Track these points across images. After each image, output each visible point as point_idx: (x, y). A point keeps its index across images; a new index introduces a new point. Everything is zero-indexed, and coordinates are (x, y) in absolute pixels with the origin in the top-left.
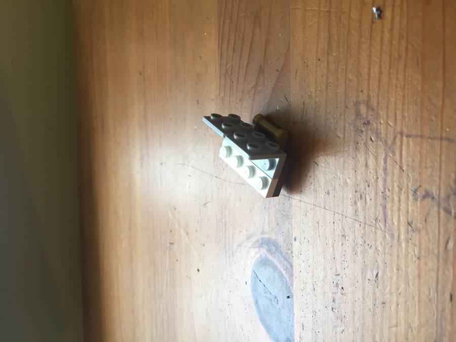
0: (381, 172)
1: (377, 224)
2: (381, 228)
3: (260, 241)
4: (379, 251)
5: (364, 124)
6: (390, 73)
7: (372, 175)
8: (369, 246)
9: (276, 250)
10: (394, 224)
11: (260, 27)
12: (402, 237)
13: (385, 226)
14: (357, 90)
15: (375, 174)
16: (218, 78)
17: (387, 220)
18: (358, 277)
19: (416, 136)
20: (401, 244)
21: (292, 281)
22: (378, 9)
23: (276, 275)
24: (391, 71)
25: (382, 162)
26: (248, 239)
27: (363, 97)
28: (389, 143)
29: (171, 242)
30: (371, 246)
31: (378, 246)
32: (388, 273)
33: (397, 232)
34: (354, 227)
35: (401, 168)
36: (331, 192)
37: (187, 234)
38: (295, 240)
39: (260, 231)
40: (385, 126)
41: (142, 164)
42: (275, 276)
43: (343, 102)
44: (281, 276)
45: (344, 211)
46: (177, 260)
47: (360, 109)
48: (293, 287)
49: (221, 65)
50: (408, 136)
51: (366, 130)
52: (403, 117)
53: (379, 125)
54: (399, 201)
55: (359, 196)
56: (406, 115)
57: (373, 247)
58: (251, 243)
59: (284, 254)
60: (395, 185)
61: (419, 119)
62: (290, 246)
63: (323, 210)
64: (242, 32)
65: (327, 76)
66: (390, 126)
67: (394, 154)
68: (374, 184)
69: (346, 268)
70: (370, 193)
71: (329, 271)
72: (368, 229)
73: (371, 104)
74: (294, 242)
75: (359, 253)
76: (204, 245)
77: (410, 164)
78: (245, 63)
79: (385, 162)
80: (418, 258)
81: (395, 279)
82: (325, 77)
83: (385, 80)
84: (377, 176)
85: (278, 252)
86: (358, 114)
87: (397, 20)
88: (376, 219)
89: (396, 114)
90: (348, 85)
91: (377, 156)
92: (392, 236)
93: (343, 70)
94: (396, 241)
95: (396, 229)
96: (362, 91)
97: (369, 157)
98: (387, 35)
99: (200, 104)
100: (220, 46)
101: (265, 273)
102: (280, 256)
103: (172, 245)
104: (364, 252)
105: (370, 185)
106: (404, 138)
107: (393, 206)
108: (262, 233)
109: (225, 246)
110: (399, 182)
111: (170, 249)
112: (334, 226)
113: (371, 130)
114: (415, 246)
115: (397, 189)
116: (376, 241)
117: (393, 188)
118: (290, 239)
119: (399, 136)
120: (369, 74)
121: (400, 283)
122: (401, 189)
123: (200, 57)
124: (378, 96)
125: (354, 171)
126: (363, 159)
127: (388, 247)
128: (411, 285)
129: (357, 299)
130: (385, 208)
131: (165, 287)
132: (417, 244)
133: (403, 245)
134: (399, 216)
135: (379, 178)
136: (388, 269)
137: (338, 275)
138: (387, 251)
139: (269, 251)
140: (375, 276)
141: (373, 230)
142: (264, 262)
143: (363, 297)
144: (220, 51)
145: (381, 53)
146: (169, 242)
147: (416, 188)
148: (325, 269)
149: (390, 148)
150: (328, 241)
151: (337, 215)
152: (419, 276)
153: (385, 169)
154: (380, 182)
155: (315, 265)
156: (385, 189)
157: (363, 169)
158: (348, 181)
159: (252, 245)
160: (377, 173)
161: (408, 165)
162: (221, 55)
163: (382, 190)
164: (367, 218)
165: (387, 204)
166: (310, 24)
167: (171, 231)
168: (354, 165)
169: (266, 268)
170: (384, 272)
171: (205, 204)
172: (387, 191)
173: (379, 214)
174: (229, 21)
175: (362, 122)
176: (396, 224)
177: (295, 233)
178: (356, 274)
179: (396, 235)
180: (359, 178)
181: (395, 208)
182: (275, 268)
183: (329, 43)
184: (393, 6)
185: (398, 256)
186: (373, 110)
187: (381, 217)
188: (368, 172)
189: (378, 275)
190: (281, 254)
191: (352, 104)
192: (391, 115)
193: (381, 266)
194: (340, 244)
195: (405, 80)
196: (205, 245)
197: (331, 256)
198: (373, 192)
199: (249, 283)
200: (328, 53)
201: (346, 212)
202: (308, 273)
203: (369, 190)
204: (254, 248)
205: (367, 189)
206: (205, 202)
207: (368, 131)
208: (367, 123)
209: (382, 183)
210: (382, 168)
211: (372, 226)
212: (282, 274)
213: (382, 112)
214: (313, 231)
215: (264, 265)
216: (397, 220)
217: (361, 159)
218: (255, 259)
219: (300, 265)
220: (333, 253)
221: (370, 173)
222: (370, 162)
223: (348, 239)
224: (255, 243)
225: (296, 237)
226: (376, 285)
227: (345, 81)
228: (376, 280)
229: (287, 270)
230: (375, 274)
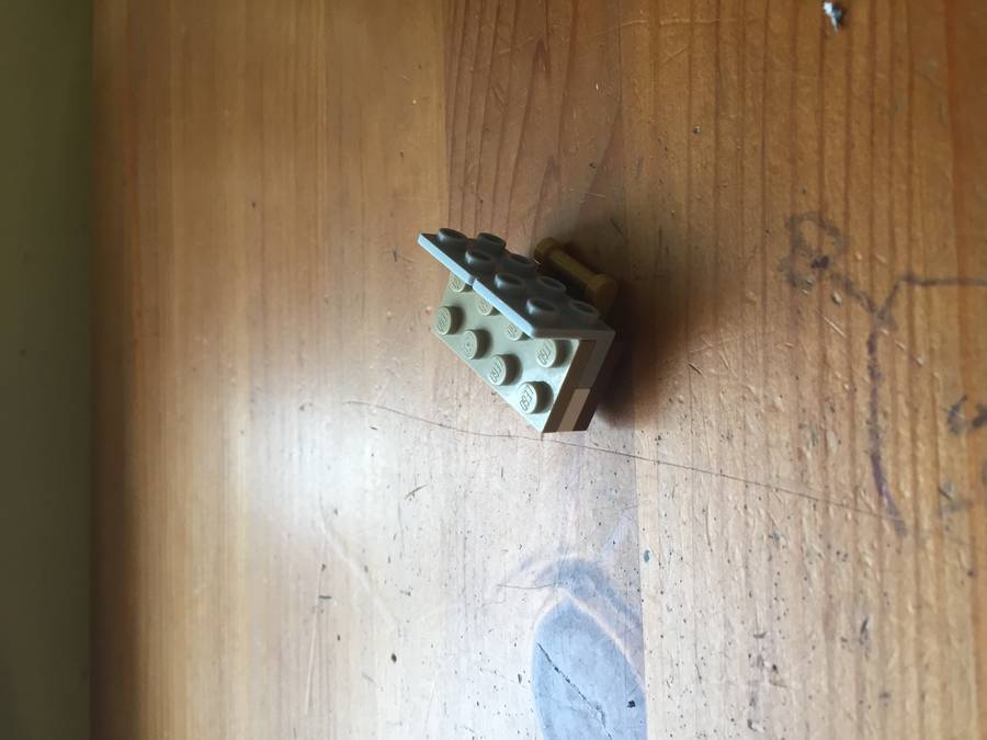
0: (862, 374)
1: (859, 500)
2: (870, 509)
3: (556, 570)
4: (867, 564)
5: (815, 265)
6: (872, 143)
7: (839, 384)
8: (841, 556)
9: (597, 587)
10: (901, 495)
11: (548, 72)
12: (926, 524)
13: (880, 503)
14: (793, 191)
15: (847, 379)
16: (447, 196)
17: (884, 488)
18: (814, 637)
19: (948, 282)
20: (924, 542)
21: (642, 664)
22: (835, 8)
23: (599, 652)
24: (875, 139)
25: (865, 350)
26: (523, 567)
27: (808, 205)
28: (880, 301)
29: (324, 595)
30: (846, 556)
31: (864, 553)
32: (893, 619)
33: (912, 515)
34: (800, 512)
35: (912, 359)
36: (737, 434)
37: (366, 569)
38: (647, 558)
39: (556, 544)
40: (867, 264)
41: (252, 412)
42: (595, 655)
43: (759, 220)
44: (611, 651)
45: (770, 477)
46: (339, 638)
47: (801, 234)
48: (643, 677)
49: (452, 166)
50: (928, 284)
51: (820, 279)
52: (911, 240)
53: (852, 264)
54: (914, 438)
55: (809, 435)
56: (919, 234)
57: (851, 557)
58: (532, 578)
59: (617, 597)
60: (901, 399)
61: (951, 242)
62: (633, 575)
63: (716, 480)
64: (505, 88)
65: (716, 165)
66: (881, 263)
67: (893, 327)
68: (847, 405)
69: (782, 615)
70: (837, 427)
71: (738, 628)
72: (835, 514)
73: (830, 217)
74: (643, 562)
75: (814, 575)
76: (409, 594)
77: (936, 347)
78: (514, 157)
79: (872, 348)
80: (971, 574)
81: (911, 632)
82: (711, 169)
83: (861, 158)
84: (852, 383)
85: (602, 592)
86: (797, 243)
87: (883, 26)
88: (855, 490)
89: (892, 234)
90: (771, 181)
91: (850, 336)
92: (900, 528)
93: (755, 148)
94: (909, 539)
95: (910, 507)
96: (804, 192)
97: (830, 343)
98: (861, 60)
99: (400, 260)
100: (452, 126)
101: (568, 649)
102: (609, 603)
103: (325, 601)
104: (828, 575)
105: (837, 407)
106: (918, 290)
107: (897, 453)
108: (561, 549)
109: (464, 590)
110: (912, 394)
111: (322, 611)
112: (746, 513)
113: (831, 277)
114: (960, 542)
115: (905, 411)
116: (857, 542)
117: (895, 407)
118: (631, 557)
119: (903, 286)
120: (821, 152)
121: (926, 641)
122: (916, 410)
123: (402, 154)
124: (846, 200)
125: (793, 378)
126: (816, 348)
127: (889, 552)
128: (955, 644)
129: (813, 693)
130: (875, 459)
131: (305, 709)
132: (966, 538)
133: (930, 545)
134: (915, 474)
135: (858, 388)
136: (894, 607)
137: (762, 636)
138: (887, 563)
139: (579, 592)
140: (858, 630)
141: (850, 516)
142: (565, 622)
143: (830, 686)
144: (450, 136)
145: (849, 103)
146: (317, 596)
147: (953, 403)
148: (727, 624)
149: (881, 315)
150: (734, 553)
151: (753, 490)
152: (976, 619)
153: (873, 367)
154: (862, 397)
155: (699, 615)
156: (874, 412)
157: (815, 372)
158: (778, 401)
159: (534, 582)
160: (851, 377)
161: (931, 351)
162: (453, 146)
163: (868, 416)
164: (832, 487)
165: (882, 450)
166: (670, 55)
167: (324, 567)
168: (792, 365)
169: (570, 637)
170: (883, 612)
171: (413, 493)
172: (880, 417)
173: (863, 474)
174: (472, 68)
175: (809, 261)
176: (908, 494)
177: (646, 543)
178: (809, 629)
179: (909, 522)
180: (806, 393)
181: (904, 456)
182: (595, 633)
183: (719, 95)
185: (917, 573)
186: (834, 232)
187: (868, 479)
188: (830, 376)
189: (868, 627)
190: (611, 594)
191: (781, 224)
192: (882, 238)
193: (874, 600)
194: (765, 556)
195: (910, 155)
196: (412, 594)
197: (741, 591)
198: (846, 424)
199: (526, 677)
200: (717, 114)
201: (778, 476)
202: (682, 637)
203: (835, 420)
204: (540, 588)
205: (829, 418)
206: (414, 488)
207: (824, 282)
208: (822, 264)
209: (868, 399)
210: (866, 364)
211: (847, 506)
212: (614, 645)
213: (858, 235)
214: (694, 532)
215: (566, 627)
216: (909, 486)
217: (810, 348)
218: (542, 615)
219: (660, 619)
220: (747, 582)
221: (835, 377)
222: (835, 353)
223: (784, 543)
224: (541, 577)
225: (647, 552)
226: (863, 652)
227: (763, 173)
228: (863, 640)
229: (628, 635)
230: (859, 623)
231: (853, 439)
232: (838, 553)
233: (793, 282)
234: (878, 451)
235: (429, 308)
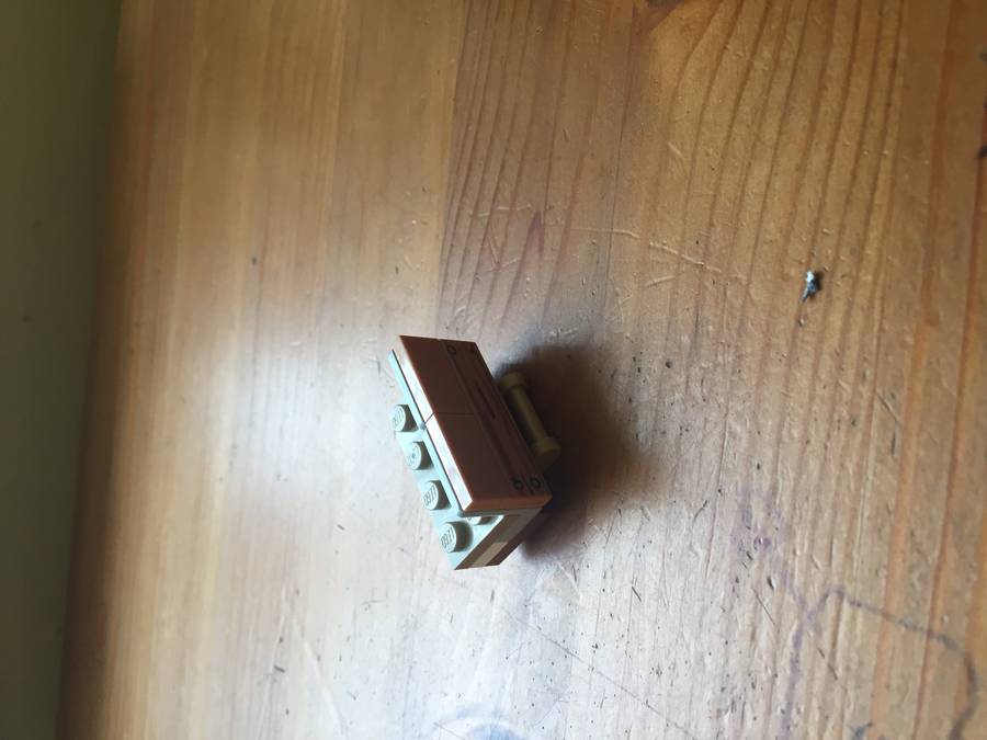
0: (784, 662)
3: (488, 731)
5: (758, 542)
6: (826, 448)
7: (763, 664)
11: (541, 249)
14: (748, 461)
15: (770, 663)
19: (872, 609)
24: (829, 444)
25: (790, 642)
26: (459, 716)
27: (760, 482)
28: (812, 604)
29: (278, 665)
35: (832, 669)
36: (665, 672)
37: (319, 659)
39: (491, 706)
40: (805, 562)
41: (231, 464)
43: (714, 477)
45: (690, 725)
46: (287, 712)
47: (750, 506)
49: (441, 302)
50: (856, 604)
51: (761, 559)
52: (848, 557)
53: (792, 556)
55: (729, 703)
56: (855, 554)
58: (465, 729)
60: (815, 704)
61: (883, 572)
63: (642, 708)
64: (499, 245)
66: (816, 566)
67: (819, 631)
68: (767, 686)
70: (755, 705)
73: (778, 503)
76: (355, 698)
77: (853, 666)
79: (797, 644)
84: (774, 669)
87: (854, 335)
89: (831, 544)
90: (729, 443)
91: (780, 624)
96: (759, 467)
99: (382, 374)
100: (446, 262)
103: (279, 673)
105: (758, 686)
106: (846, 605)
108: (495, 714)
109: (404, 715)
110: (824, 700)
111: (275, 681)
113: (771, 560)
115: (816, 716)
117: (808, 708)
119: (833, 596)
120: (778, 436)
122: (827, 717)
123: (397, 269)
124: (794, 492)
125: (723, 640)
126: (747, 622)
135: (779, 674)
144: (443, 271)
145: (812, 398)
146: (273, 664)
147: (860, 725)
149: (811, 616)
151: (673, 730)
153: (795, 662)
154: (781, 684)
156: (789, 704)
157: (744, 644)
158: (708, 659)
160: (775, 662)
161: (847, 669)
162: (445, 281)
163: (784, 707)
166: (656, 280)
167: (281, 640)
168: (724, 627)
171: (369, 605)
172: (794, 711)
174: (471, 212)
175: (754, 536)
180: (733, 662)
183: (694, 338)
184: (850, 304)
186: (780, 517)
188: (756, 653)
191: (732, 488)
192: (822, 542)
195: (859, 475)
196: (358, 699)
198: (762, 702)
200: (690, 358)
201: (696, 728)
203: (754, 696)
205: (750, 693)
206: (370, 599)
207: (765, 562)
208: (764, 544)
209: (786, 689)
210: (789, 656)
213: (800, 532)
221: (760, 657)
222: (763, 633)
224: (474, 732)
227: (723, 433)
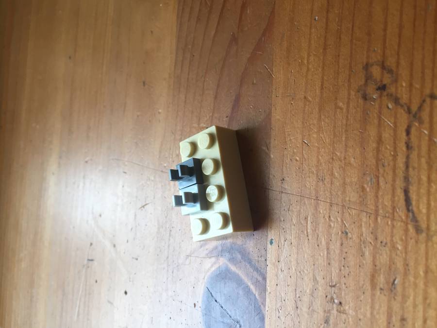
0: (401, 146)
1: (395, 214)
2: (402, 218)
3: (220, 248)
4: (398, 249)
5: (379, 89)
6: (414, 26)
7: (388, 151)
8: (383, 244)
9: (242, 258)
10: (420, 211)
12: (434, 227)
13: (407, 216)
14: (368, 50)
15: (392, 149)
17: (410, 208)
18: (364, 287)
20: (432, 237)
21: (265, 300)
23: (241, 292)
24: (416, 23)
25: (404, 134)
27: (376, 57)
28: (414, 108)
29: (90, 258)
30: (386, 244)
31: (397, 242)
32: (412, 279)
33: (426, 222)
34: (361, 220)
35: (431, 139)
36: (327, 179)
37: (114, 246)
38: (271, 243)
40: (408, 88)
41: (59, 163)
42: (238, 294)
43: (348, 65)
44: (248, 291)
45: (345, 201)
46: (96, 282)
47: (371, 73)
48: (265, 306)
49: (179, 38)
51: (381, 96)
52: (434, 75)
53: (400, 88)
54: (429, 182)
55: (369, 179)
57: (389, 244)
58: (206, 252)
59: (253, 263)
60: (423, 160)
62: (263, 252)
63: (314, 202)
65: (325, 37)
66: (416, 88)
67: (421, 122)
68: (392, 163)
69: (347, 275)
70: (385, 175)
71: (321, 281)
72: (381, 221)
73: (389, 64)
74: (269, 245)
75: (367, 253)
76: (137, 259)
78: (213, 33)
79: (408, 132)
81: (421, 285)
82: (322, 39)
83: (408, 33)
84: (395, 152)
85: (245, 261)
86: (368, 78)
88: (394, 208)
89: (423, 73)
90: (356, 45)
91: (396, 127)
92: (418, 230)
93: (348, 28)
94: (423, 236)
95: (425, 218)
96: (374, 51)
97: (384, 130)
99: (146, 86)
100: (180, 17)
101: (223, 291)
102: (248, 266)
103: (91, 262)
104: (375, 254)
105: (386, 164)
107: (419, 189)
109: (168, 258)
110: (430, 157)
111: (88, 267)
112: (330, 220)
113: (387, 95)
115: (425, 166)
116: (392, 236)
117: (420, 164)
118: (263, 243)
119: (428, 100)
120: (385, 30)
121: (429, 291)
122: (431, 166)
123: (152, 32)
124: (398, 54)
125: (362, 148)
126: (376, 132)
127: (412, 242)
129: (362, 317)
130: (406, 192)
131: (75, 318)
134: (429, 201)
135: (399, 154)
136: (412, 272)
137: (334, 286)
138: (410, 248)
139: (232, 260)
140: (390, 284)
141: (389, 223)
142: (223, 276)
143: (372, 313)
144: (179, 22)
146: (86, 260)
148: (315, 279)
149: (415, 116)
150: (321, 241)
151: (334, 207)
153: (408, 143)
154: (401, 159)
155: (298, 274)
156: (407, 167)
157: (375, 145)
158: (353, 161)
159: (207, 254)
160: (395, 148)
162: (180, 27)
163: (404, 169)
164: (380, 207)
165: (411, 187)
167: (91, 244)
169: (225, 283)
170: (406, 274)
171: (143, 207)
172: (411, 169)
173: (399, 200)
175: (375, 87)
176: (424, 211)
177: (271, 235)
178: (362, 283)
179: (424, 226)
181: (423, 191)
182: (239, 282)
186: (390, 71)
187: (401, 202)
188: (383, 148)
189: (396, 282)
190: (250, 262)
191: (361, 67)
193: (401, 269)
194: (338, 244)
196: (139, 259)
197: (324, 262)
198: (391, 173)
199: (199, 304)
200: (328, 12)
201: (349, 201)
202: (288, 286)
203: (384, 171)
204: (210, 258)
205: (381, 171)
206: (144, 204)
207: (383, 98)
208: (382, 88)
209: (404, 160)
210: (404, 141)
211: (388, 217)
212: (249, 289)
213: (404, 73)
214: (299, 230)
215: (223, 279)
216: (425, 207)
217: (372, 132)
218: (210, 272)
219: (277, 275)
220: (327, 256)
221: (386, 148)
222: (387, 135)
223: (351, 236)
224: (211, 252)
225: (272, 240)
226: (393, 295)
227: (351, 41)
228: (393, 289)
229: (257, 284)
230: (392, 280)
231: (394, 181)
232: (381, 242)
233: (365, 97)
234: (408, 188)
235: (160, 111)
